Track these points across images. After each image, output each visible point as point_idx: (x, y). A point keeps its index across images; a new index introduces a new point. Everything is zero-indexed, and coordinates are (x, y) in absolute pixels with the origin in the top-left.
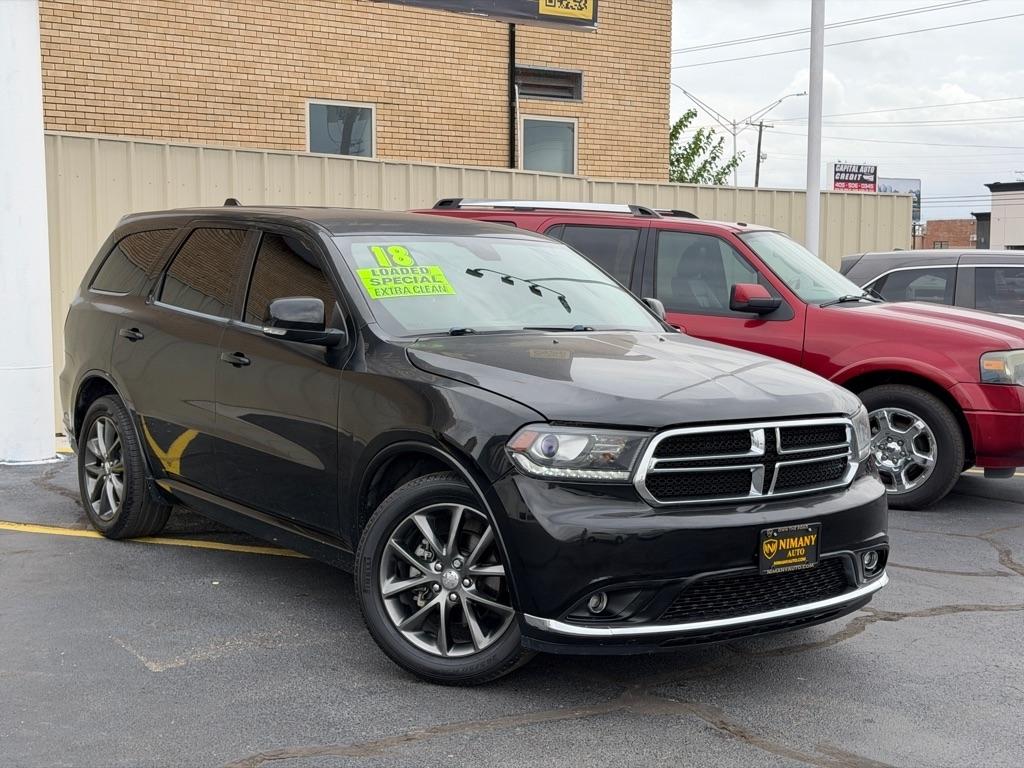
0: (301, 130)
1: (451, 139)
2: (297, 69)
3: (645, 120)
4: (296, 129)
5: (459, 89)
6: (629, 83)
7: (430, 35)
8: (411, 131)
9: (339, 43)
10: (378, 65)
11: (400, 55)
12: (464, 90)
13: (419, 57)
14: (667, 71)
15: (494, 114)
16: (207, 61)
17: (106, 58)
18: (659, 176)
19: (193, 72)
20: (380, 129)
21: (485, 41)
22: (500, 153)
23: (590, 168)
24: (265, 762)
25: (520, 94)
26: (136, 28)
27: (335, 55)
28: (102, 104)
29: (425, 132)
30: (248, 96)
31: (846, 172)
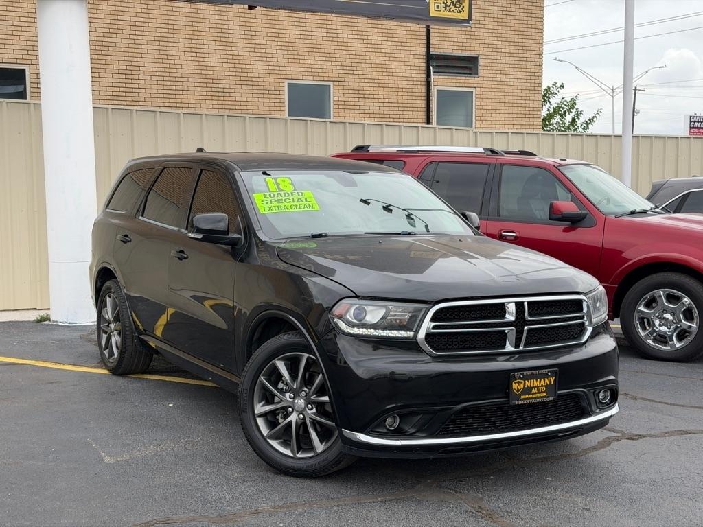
0: (282, 101)
1: (385, 105)
2: (279, 60)
3: (524, 88)
4: (278, 101)
5: (391, 70)
6: (512, 62)
7: (371, 34)
8: (357, 100)
9: (308, 41)
10: (334, 55)
11: (350, 48)
12: (394, 71)
13: (363, 49)
14: (540, 53)
15: (416, 87)
16: (219, 56)
17: (152, 56)
18: (535, 127)
19: (209, 64)
20: (335, 99)
21: (409, 37)
22: (420, 113)
23: (484, 122)
24: (156, 525)
25: (434, 72)
26: (171, 35)
27: (306, 50)
28: (149, 87)
29: (367, 100)
30: (247, 79)
31: (698, 122)
